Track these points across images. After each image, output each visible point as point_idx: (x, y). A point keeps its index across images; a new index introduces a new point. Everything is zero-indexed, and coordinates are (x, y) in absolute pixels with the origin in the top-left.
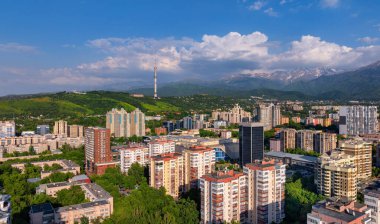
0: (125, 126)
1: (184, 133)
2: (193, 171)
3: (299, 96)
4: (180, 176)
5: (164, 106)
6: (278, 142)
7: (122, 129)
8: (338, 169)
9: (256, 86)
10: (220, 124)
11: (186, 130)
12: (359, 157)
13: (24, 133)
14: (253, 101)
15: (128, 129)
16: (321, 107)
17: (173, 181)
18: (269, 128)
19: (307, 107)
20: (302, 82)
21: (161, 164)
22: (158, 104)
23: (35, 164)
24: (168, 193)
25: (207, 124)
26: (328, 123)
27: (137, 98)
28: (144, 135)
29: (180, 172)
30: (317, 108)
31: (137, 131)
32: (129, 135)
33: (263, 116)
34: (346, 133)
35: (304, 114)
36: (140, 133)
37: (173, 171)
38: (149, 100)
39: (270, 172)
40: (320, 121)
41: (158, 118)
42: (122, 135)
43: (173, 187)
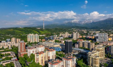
0: (33, 39)
1: (50, 41)
2: (49, 57)
3: (86, 28)
4: (45, 59)
5: (46, 32)
6: (78, 45)
7: (32, 40)
8: (94, 57)
9: (74, 25)
10: (61, 38)
11: (51, 40)
12: (101, 52)
13: (2, 41)
14: (72, 30)
15: (34, 40)
16: (92, 32)
17: (42, 60)
18: (76, 39)
19: (88, 32)
20: (87, 24)
21: (38, 56)
22: (45, 31)
23: (2, 53)
24: (41, 64)
25: (58, 38)
26: (93, 38)
27: (38, 29)
28: (38, 41)
29: (45, 57)
30: (91, 32)
31: (36, 40)
32: (34, 42)
33: (74, 36)
34: (98, 41)
35: (87, 34)
36: (37, 41)
37: (42, 57)
38: (42, 30)
39: (70, 61)
40: (91, 37)
41: (44, 35)
42: (32, 42)
43: (42, 62)
